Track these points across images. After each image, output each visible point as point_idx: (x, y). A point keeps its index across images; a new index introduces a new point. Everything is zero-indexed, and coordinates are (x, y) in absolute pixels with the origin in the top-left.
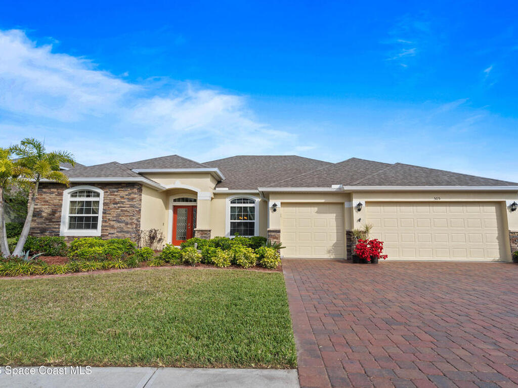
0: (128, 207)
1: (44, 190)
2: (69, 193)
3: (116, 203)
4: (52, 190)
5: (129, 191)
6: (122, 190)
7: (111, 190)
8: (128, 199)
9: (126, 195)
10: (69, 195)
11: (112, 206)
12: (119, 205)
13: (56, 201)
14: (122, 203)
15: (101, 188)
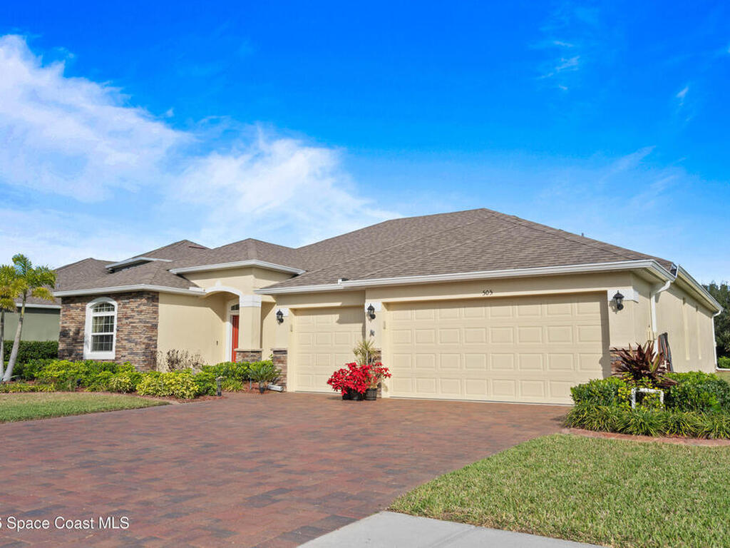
0: (138, 323)
1: (72, 305)
2: (91, 307)
3: (127, 318)
4: (77, 304)
5: (139, 301)
6: (132, 302)
7: (124, 301)
8: (138, 311)
9: (136, 307)
10: (92, 310)
11: (124, 321)
12: (130, 320)
13: (80, 318)
14: (132, 317)
15: (116, 300)
